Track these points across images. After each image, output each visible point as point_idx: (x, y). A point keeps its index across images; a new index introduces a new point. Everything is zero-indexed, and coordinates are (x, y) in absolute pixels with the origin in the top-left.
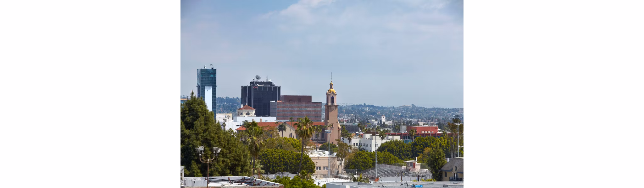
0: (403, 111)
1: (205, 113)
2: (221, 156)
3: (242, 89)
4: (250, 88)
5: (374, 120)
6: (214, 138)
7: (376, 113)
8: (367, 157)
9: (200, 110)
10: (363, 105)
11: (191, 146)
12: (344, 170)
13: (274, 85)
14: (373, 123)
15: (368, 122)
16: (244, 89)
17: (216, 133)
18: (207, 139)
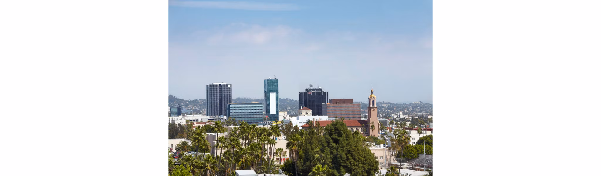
0: (413, 106)
1: (346, 131)
2: (360, 163)
3: (299, 95)
4: (306, 94)
5: (394, 115)
6: (355, 150)
7: (393, 109)
8: (413, 149)
9: (342, 129)
10: (382, 102)
11: (339, 156)
12: (395, 159)
13: (323, 91)
14: (393, 117)
15: (389, 116)
16: (301, 94)
17: (356, 146)
18: (349, 151)
